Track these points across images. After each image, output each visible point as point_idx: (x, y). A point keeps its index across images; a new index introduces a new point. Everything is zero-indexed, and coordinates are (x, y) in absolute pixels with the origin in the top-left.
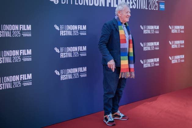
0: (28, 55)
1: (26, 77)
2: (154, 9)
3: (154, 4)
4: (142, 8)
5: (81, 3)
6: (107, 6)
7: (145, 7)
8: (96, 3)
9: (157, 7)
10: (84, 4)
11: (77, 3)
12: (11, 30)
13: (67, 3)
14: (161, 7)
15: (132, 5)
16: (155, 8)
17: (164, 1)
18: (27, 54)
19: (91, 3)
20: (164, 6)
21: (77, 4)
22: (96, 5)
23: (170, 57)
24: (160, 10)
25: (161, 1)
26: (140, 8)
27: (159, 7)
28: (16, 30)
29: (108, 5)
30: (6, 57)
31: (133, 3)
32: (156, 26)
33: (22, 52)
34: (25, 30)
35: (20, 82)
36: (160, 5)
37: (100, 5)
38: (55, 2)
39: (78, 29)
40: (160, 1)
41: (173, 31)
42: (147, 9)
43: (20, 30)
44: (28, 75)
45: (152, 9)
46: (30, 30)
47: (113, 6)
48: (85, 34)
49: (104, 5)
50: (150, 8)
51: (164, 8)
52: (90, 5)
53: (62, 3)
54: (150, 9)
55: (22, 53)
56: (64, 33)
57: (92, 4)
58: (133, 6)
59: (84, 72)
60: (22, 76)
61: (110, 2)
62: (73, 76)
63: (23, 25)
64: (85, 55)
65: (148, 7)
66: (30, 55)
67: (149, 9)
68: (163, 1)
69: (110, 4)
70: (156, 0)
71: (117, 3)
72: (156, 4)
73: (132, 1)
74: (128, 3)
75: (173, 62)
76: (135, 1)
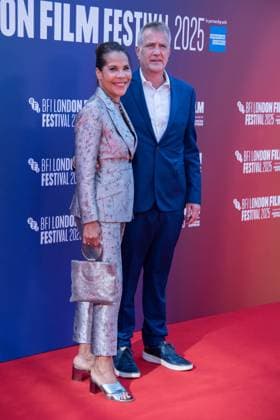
2: (191, 49)
3: (192, 30)
6: (42, 37)
8: (8, 28)
9: (200, 39)
14: (215, 43)
15: (121, 36)
16: (194, 45)
17: (225, 22)
20: (223, 37)
22: (8, 33)
23: (236, 202)
24: (211, 49)
25: (215, 22)
27: (208, 41)
29: (44, 35)
31: (123, 28)
36: (212, 36)
37: (21, 34)
40: (210, 21)
41: (249, 120)
45: (185, 49)
47: (60, 39)
49: (31, 35)
50: (179, 44)
51: (223, 43)
54: (179, 48)
58: (125, 37)
61: (51, 25)
67: (176, 48)
68: (222, 20)
69: (51, 30)
70: (200, 19)
71: (73, 29)
72: (200, 31)
73: (121, 21)
74: (107, 28)
75: (245, 216)
76: (131, 20)
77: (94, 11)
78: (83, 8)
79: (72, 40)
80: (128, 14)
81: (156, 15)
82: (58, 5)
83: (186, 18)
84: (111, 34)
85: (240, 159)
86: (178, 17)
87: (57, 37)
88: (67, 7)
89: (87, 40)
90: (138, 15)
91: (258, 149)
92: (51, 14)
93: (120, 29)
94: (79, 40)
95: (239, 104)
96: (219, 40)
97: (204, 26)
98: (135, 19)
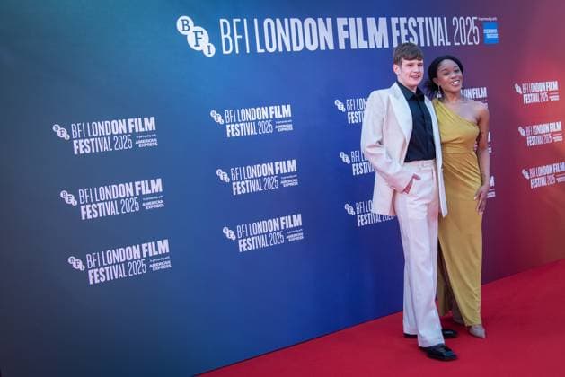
0: (155, 194)
1: (157, 250)
2: (469, 43)
3: (468, 27)
4: (435, 44)
5: (271, 46)
7: (442, 40)
8: (312, 43)
10: (281, 50)
11: (261, 48)
12: (110, 133)
13: (237, 52)
14: (488, 36)
16: (471, 40)
17: (495, 19)
18: (153, 192)
19: (298, 45)
20: (495, 31)
21: (263, 51)
22: (312, 48)
23: (524, 172)
24: (486, 42)
25: (486, 19)
26: (429, 44)
27: (482, 35)
28: (121, 132)
29: (342, 46)
30: (104, 201)
32: (477, 90)
33: (140, 186)
34: (142, 130)
35: (144, 262)
36: (485, 31)
38: (206, 53)
39: (271, 117)
41: (527, 100)
42: (448, 44)
43: (131, 131)
44: (159, 243)
46: (154, 129)
48: (289, 128)
49: (331, 47)
50: (458, 40)
51: (496, 36)
52: (296, 49)
53: (225, 52)
54: (459, 44)
55: (139, 188)
56: (236, 131)
57: (300, 48)
59: (297, 228)
60: (147, 248)
61: (347, 36)
62: (269, 239)
63: (136, 120)
64: (294, 182)
65: (451, 39)
66: (158, 194)
67: (456, 44)
68: (492, 17)
69: (348, 41)
70: (474, 18)
71: (366, 38)
72: (474, 28)
73: (406, 26)
74: (395, 33)
75: (534, 184)
76: (415, 25)
77: (383, 21)
78: (373, 19)
79: (367, 47)
80: (412, 20)
81: (435, 19)
82: (352, 20)
83: (461, 18)
84: (399, 38)
85: (523, 134)
86: (455, 18)
87: (354, 46)
88: (359, 20)
89: (379, 46)
90: (420, 20)
91: (538, 124)
92: (346, 28)
93: (406, 34)
94: (372, 46)
95: (517, 87)
96: (492, 34)
97: (477, 23)
98: (418, 24)
